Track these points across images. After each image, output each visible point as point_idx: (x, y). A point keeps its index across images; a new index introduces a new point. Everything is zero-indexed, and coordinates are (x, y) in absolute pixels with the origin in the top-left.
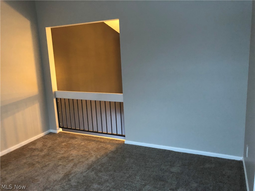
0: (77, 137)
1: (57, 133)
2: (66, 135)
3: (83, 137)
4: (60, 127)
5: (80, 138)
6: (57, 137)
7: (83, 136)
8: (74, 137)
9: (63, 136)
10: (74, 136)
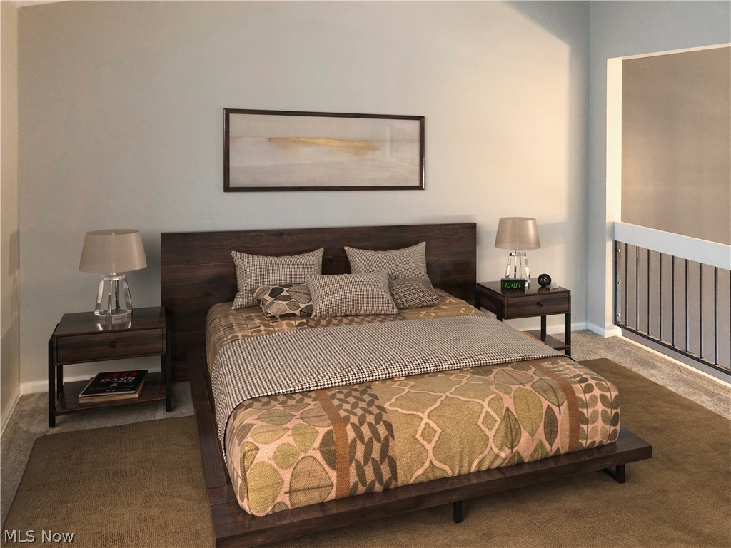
0: (658, 364)
1: (606, 337)
2: (628, 349)
3: (679, 373)
4: (616, 323)
5: (668, 370)
6: (600, 346)
7: (679, 368)
8: (649, 362)
9: (617, 350)
10: (652, 361)
